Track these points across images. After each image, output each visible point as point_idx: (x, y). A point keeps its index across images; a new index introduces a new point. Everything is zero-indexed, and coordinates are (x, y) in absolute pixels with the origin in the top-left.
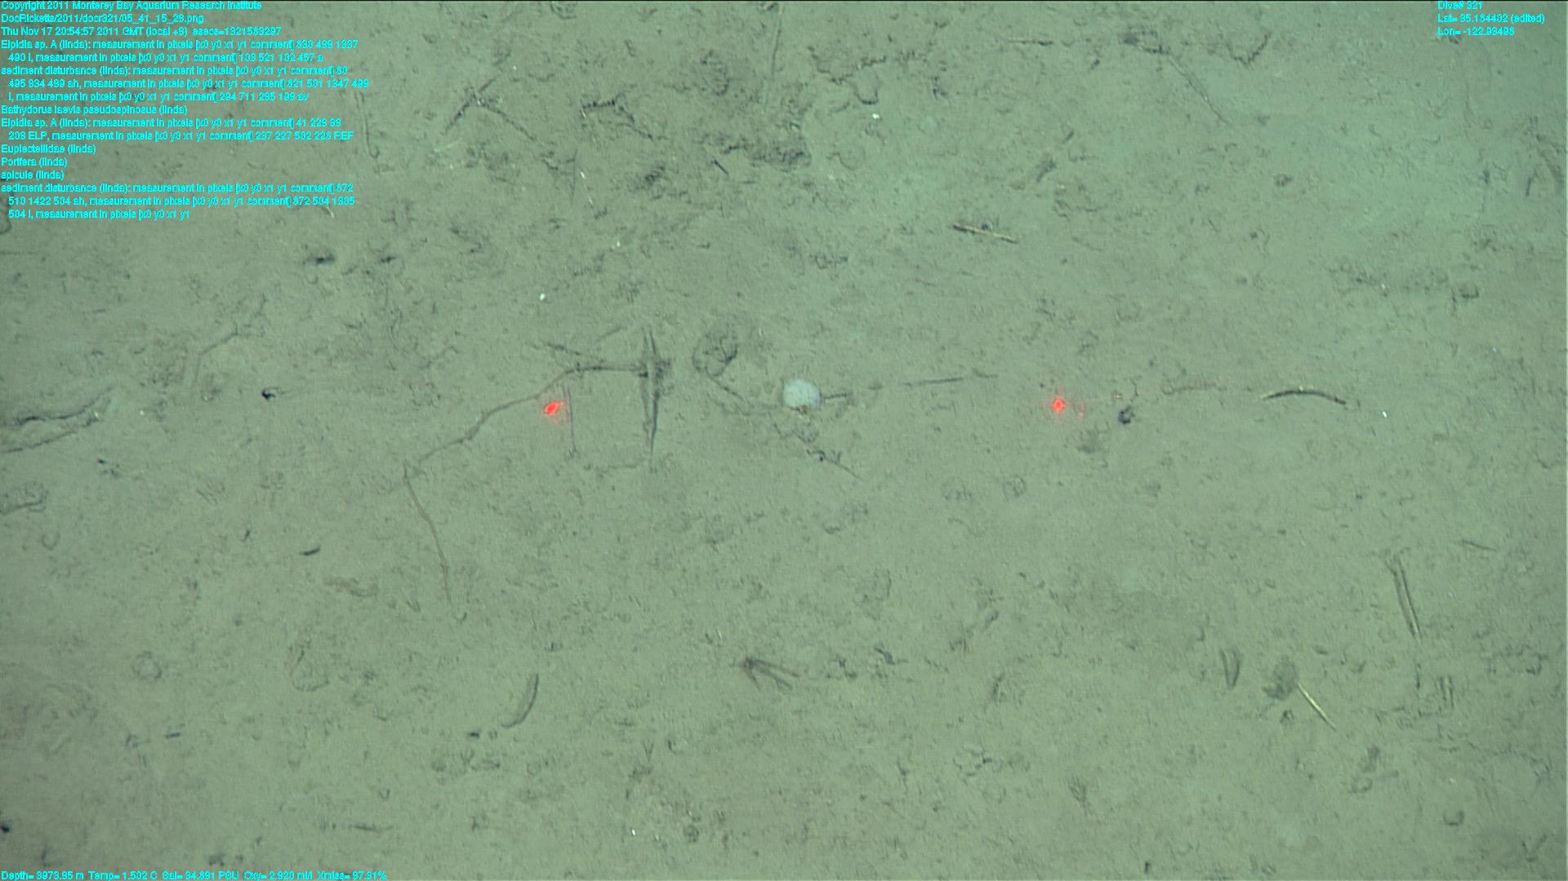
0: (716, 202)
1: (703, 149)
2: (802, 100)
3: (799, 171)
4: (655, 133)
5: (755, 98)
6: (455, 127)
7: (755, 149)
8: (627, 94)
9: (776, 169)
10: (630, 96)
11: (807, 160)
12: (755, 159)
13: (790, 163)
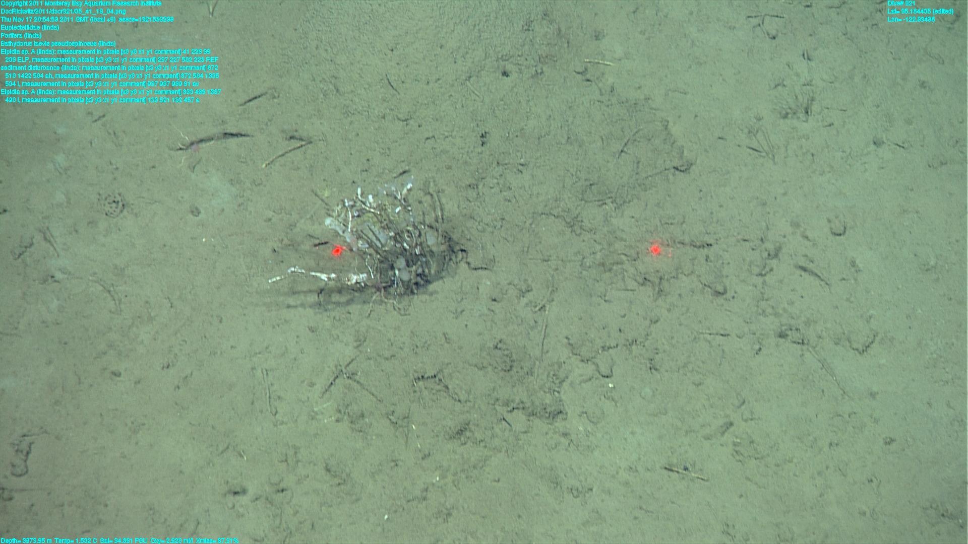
0: (503, 447)
1: (495, 409)
2: (562, 375)
3: (559, 424)
4: (462, 398)
5: (530, 373)
6: (328, 392)
7: (530, 410)
8: (444, 371)
9: (544, 422)
10: (446, 372)
11: (565, 417)
12: (529, 416)
13: (553, 418)
